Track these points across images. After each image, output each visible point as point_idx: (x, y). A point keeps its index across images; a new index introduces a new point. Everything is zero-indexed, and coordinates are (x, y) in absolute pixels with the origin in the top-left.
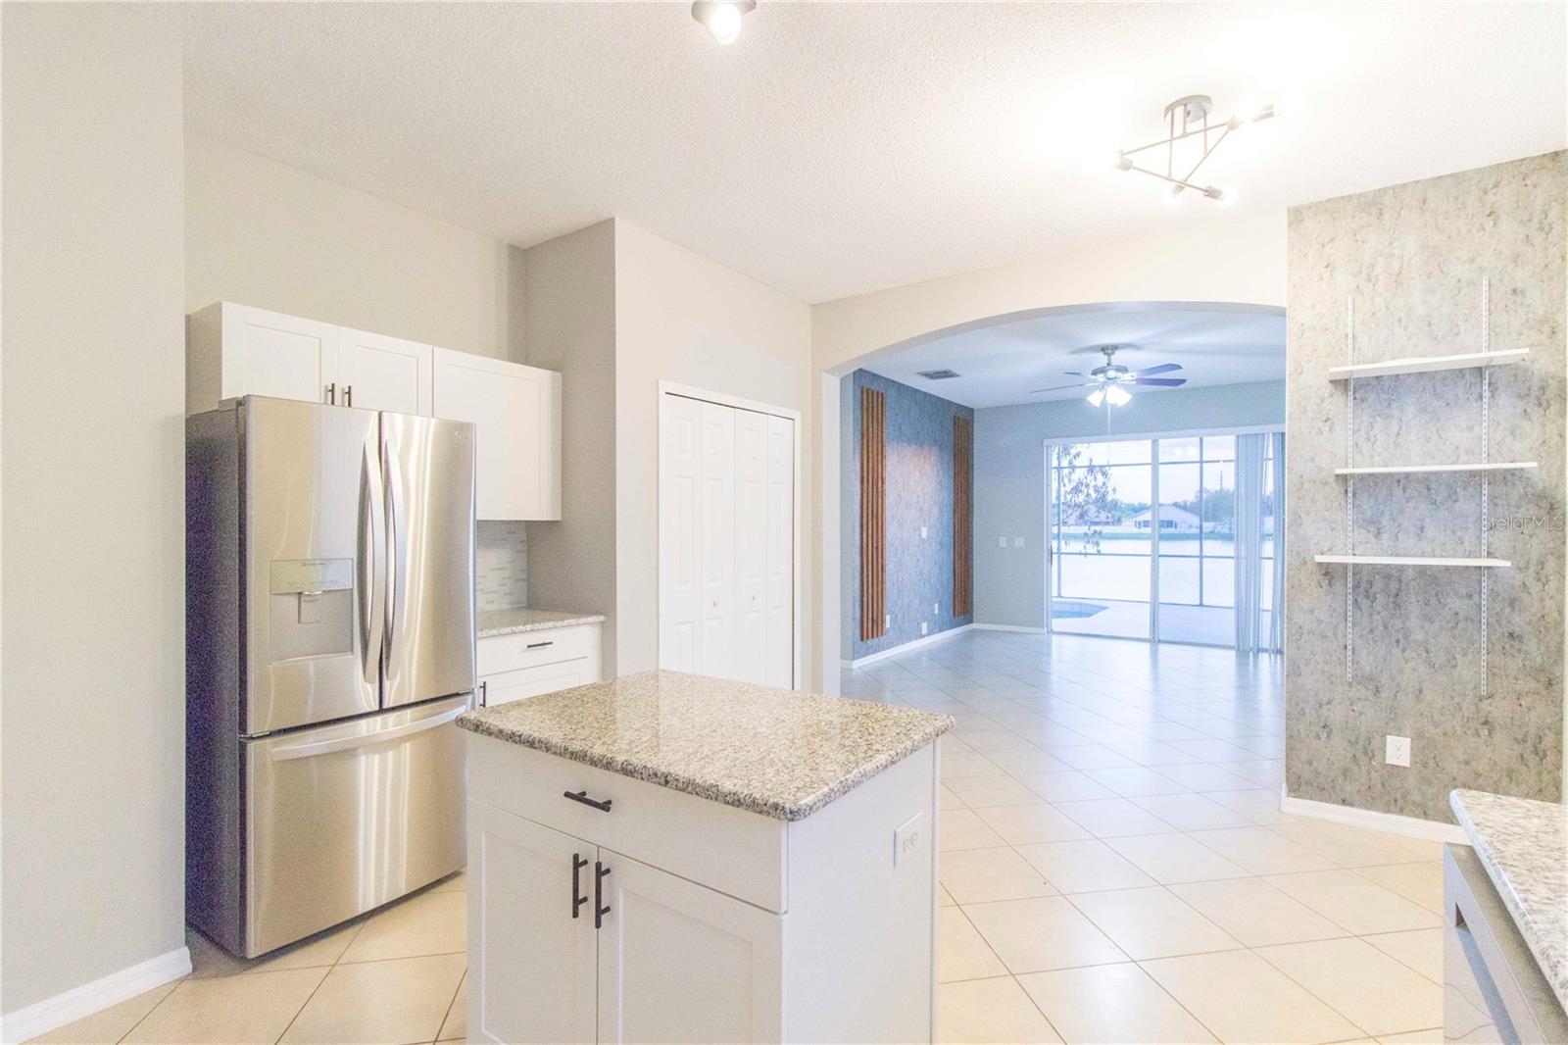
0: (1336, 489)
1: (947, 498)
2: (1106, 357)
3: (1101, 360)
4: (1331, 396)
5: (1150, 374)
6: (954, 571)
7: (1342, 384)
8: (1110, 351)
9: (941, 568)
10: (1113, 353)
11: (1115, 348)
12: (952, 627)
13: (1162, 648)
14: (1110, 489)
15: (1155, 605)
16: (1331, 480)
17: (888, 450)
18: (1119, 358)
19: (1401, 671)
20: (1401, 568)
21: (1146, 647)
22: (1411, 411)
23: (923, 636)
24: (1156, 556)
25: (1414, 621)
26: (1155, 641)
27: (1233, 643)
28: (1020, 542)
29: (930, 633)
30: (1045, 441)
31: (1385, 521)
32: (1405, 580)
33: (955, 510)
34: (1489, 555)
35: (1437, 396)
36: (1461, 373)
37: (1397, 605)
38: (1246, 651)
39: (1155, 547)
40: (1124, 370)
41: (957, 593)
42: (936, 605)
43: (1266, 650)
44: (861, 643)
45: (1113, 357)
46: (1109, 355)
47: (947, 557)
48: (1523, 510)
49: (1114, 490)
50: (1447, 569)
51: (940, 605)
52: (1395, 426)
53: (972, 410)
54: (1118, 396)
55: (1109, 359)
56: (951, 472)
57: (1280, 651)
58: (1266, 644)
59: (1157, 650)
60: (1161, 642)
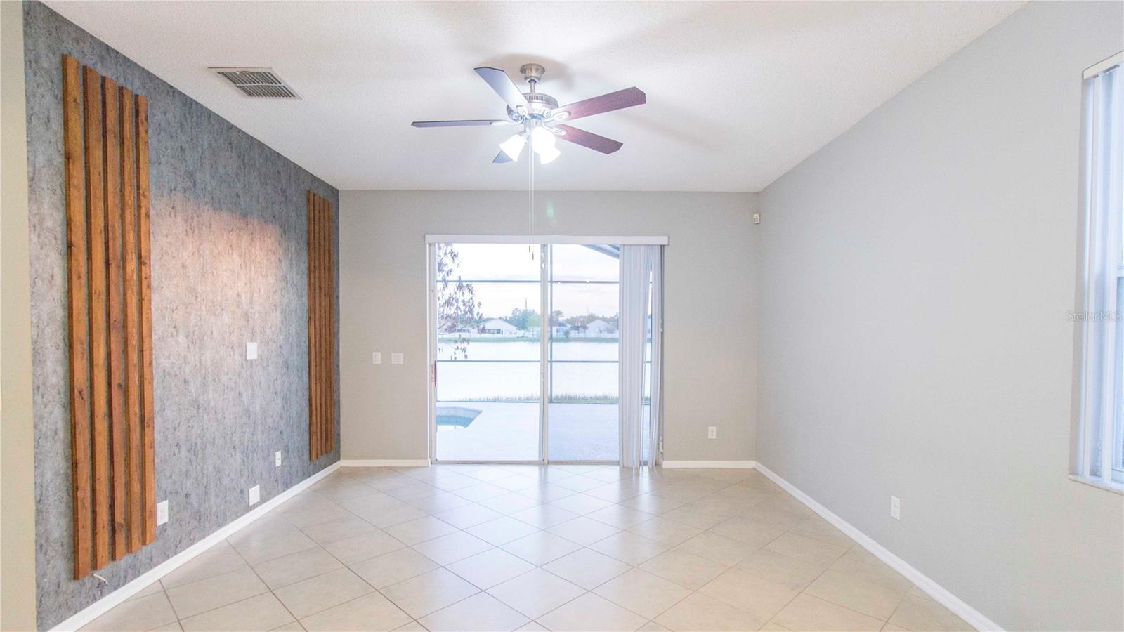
1: (296, 300)
6: (310, 400)
8: (534, 74)
9: (285, 400)
12: (306, 475)
13: (552, 469)
14: (476, 304)
17: (156, 205)
21: (534, 471)
23: (255, 506)
24: (546, 362)
26: (544, 463)
27: (616, 457)
28: (398, 358)
29: (263, 500)
30: (427, 236)
33: (310, 318)
38: (628, 466)
41: (314, 429)
42: (278, 455)
43: (645, 463)
44: (74, 585)
46: (532, 80)
47: (298, 382)
49: (479, 304)
51: (286, 450)
53: (335, 192)
56: (304, 267)
57: (657, 464)
58: (646, 454)
59: (546, 472)
60: (550, 463)
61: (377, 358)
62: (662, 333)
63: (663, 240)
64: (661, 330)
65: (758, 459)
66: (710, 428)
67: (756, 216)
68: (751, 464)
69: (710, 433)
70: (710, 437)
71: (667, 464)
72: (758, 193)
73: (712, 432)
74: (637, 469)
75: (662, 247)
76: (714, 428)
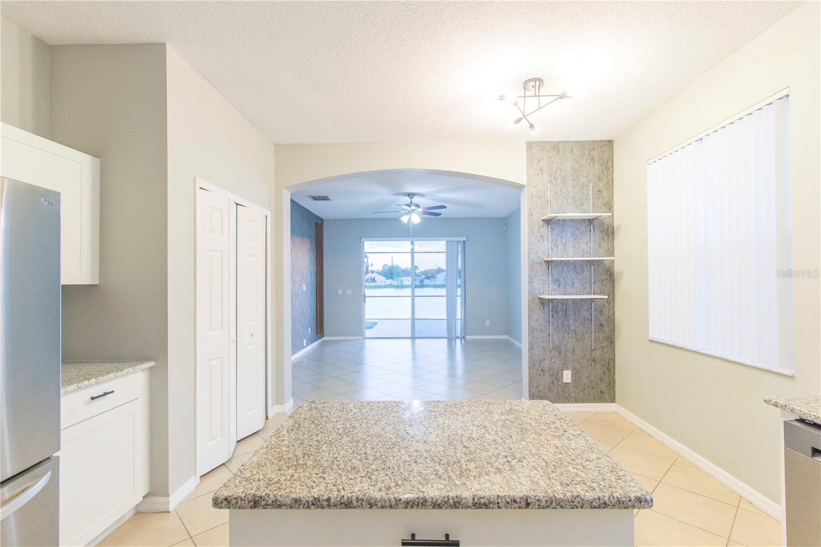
0: (544, 267)
1: (313, 268)
2: (410, 199)
3: (407, 200)
4: (543, 226)
5: (431, 209)
6: (317, 309)
7: (548, 222)
8: (412, 196)
9: (311, 307)
10: (413, 197)
11: (414, 194)
12: (316, 340)
13: (417, 341)
15: (413, 319)
16: (543, 263)
18: (416, 200)
19: (567, 343)
20: (567, 300)
21: (410, 341)
22: (569, 235)
23: (305, 347)
24: (413, 296)
25: (571, 322)
26: (413, 338)
27: (446, 335)
28: (349, 292)
29: (307, 346)
30: (362, 239)
31: (562, 280)
32: (568, 305)
33: (316, 275)
34: (594, 294)
35: (578, 230)
36: (584, 220)
37: (566, 316)
38: (451, 340)
39: (413, 292)
40: (418, 206)
41: (318, 321)
42: (310, 329)
43: (459, 338)
45: (413, 199)
46: (411, 198)
47: (313, 300)
48: (603, 276)
50: (581, 299)
52: (564, 240)
53: (322, 220)
54: (416, 219)
55: (411, 200)
56: (315, 254)
57: (464, 338)
58: (459, 335)
59: (414, 343)
60: (416, 338)
61: (340, 292)
62: (465, 279)
63: (465, 239)
64: (464, 278)
65: (508, 334)
66: (487, 321)
67: (505, 228)
68: (505, 337)
70: (487, 325)
71: (468, 337)
72: (505, 218)
73: (488, 323)
74: (455, 340)
75: (464, 242)
76: (489, 321)
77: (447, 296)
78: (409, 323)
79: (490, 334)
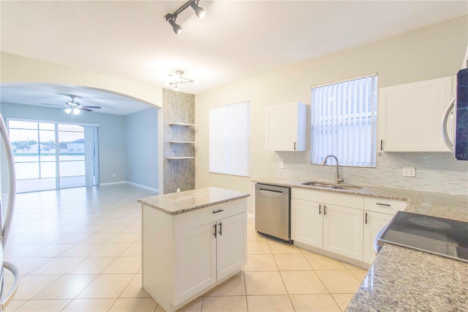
0: (170, 145)
3: (70, 99)
4: (169, 127)
5: (87, 107)
7: (171, 125)
8: (73, 97)
10: (74, 98)
11: (75, 96)
16: (169, 143)
18: (76, 100)
19: (178, 177)
20: (178, 159)
21: (55, 191)
22: (179, 132)
24: (58, 161)
25: (180, 168)
26: (58, 189)
31: (176, 151)
32: (179, 161)
34: (188, 156)
35: (182, 130)
36: (185, 126)
37: (178, 166)
38: (89, 188)
39: (57, 158)
40: (78, 104)
43: (94, 185)
48: (191, 149)
50: (184, 159)
52: (177, 134)
54: (77, 112)
55: (73, 99)
57: (98, 185)
58: (94, 183)
59: (59, 192)
60: (61, 189)
62: (99, 150)
63: (98, 125)
65: (127, 180)
66: (113, 174)
67: (124, 121)
68: (125, 182)
69: (113, 175)
71: (101, 184)
72: (124, 116)
73: (114, 175)
74: (92, 187)
75: (98, 127)
76: (115, 174)
77: (86, 160)
78: (54, 180)
79: (116, 181)
